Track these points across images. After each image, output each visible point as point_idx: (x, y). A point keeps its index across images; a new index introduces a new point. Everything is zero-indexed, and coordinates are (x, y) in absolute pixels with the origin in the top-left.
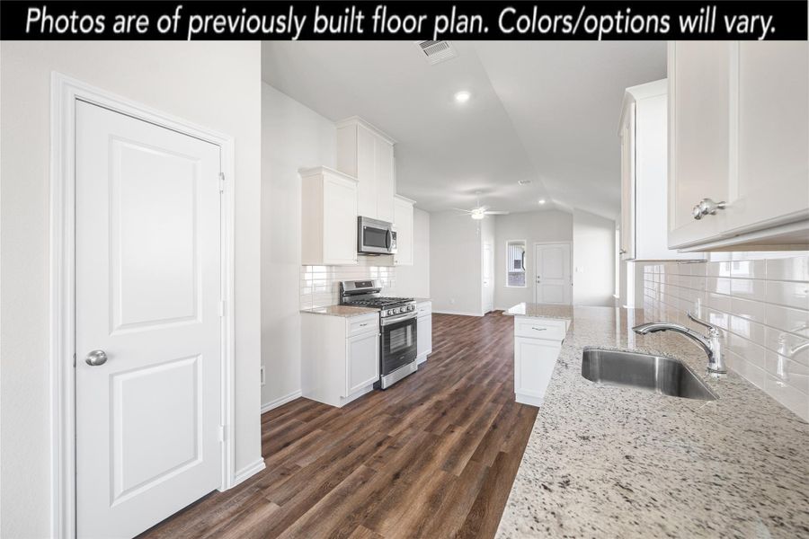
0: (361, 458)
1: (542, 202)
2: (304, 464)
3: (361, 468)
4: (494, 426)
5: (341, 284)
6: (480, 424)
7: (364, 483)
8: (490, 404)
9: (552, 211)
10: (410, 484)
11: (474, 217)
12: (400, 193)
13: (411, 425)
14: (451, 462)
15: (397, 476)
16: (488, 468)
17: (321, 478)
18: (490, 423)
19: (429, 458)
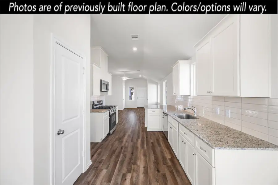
0: (120, 153)
1: (140, 76)
2: (104, 158)
3: (121, 155)
4: (147, 137)
5: (93, 102)
6: (143, 138)
7: (125, 157)
8: (142, 133)
9: (142, 79)
10: (137, 154)
11: (123, 79)
12: (109, 72)
13: (126, 142)
14: (143, 147)
15: (132, 153)
16: (151, 146)
17: (113, 160)
18: (145, 137)
19: (137, 148)
